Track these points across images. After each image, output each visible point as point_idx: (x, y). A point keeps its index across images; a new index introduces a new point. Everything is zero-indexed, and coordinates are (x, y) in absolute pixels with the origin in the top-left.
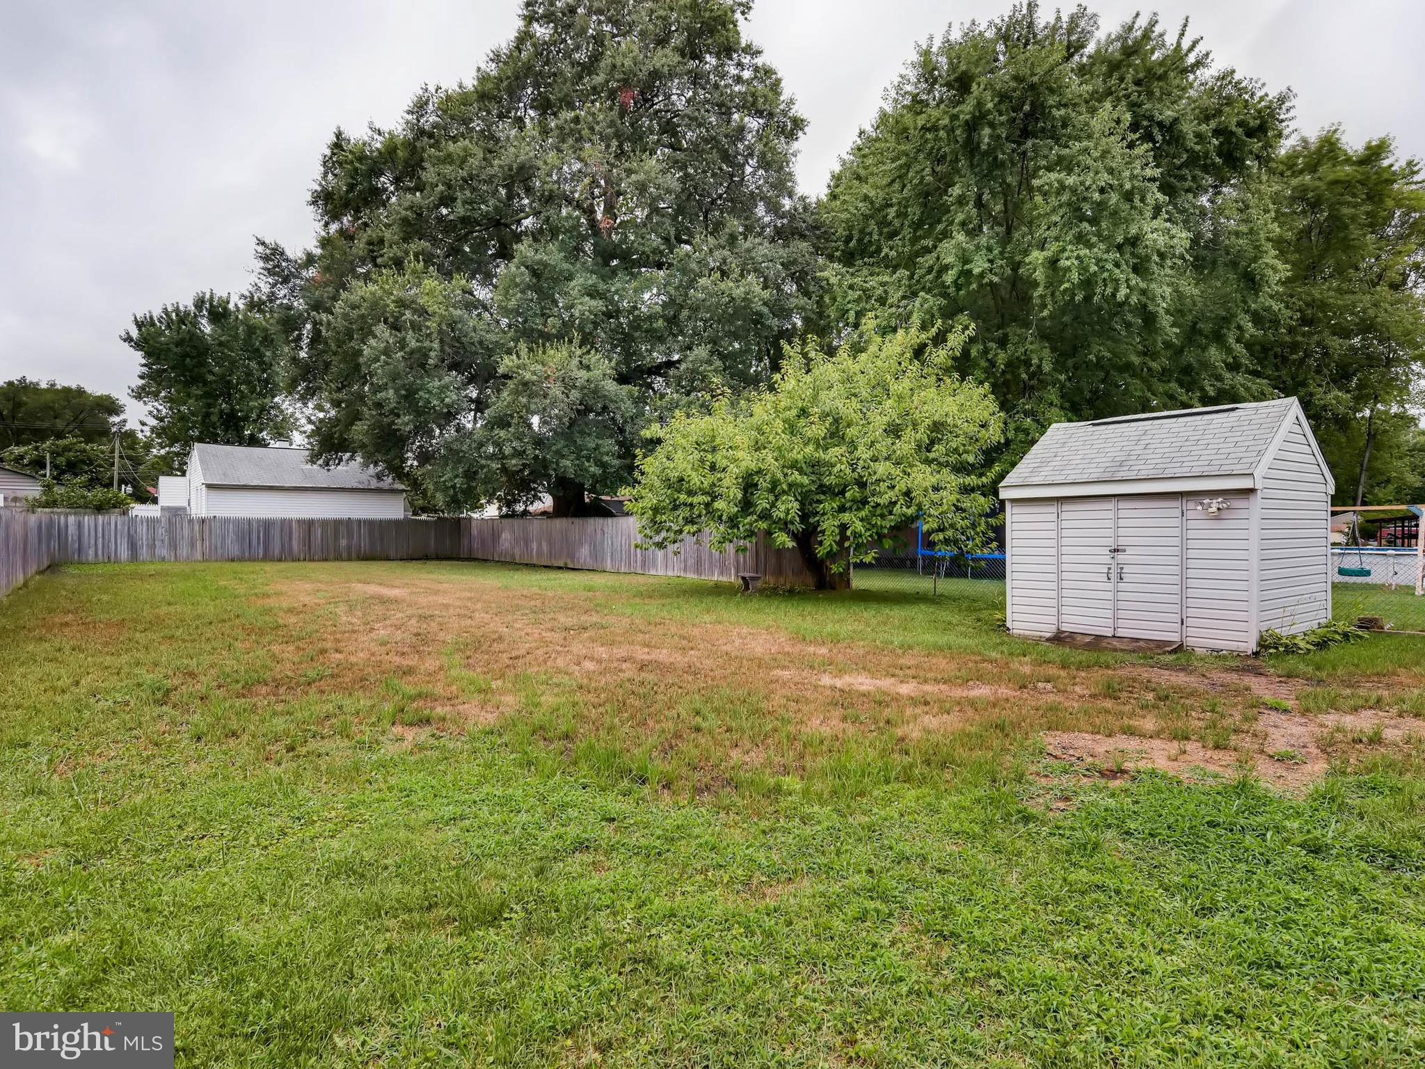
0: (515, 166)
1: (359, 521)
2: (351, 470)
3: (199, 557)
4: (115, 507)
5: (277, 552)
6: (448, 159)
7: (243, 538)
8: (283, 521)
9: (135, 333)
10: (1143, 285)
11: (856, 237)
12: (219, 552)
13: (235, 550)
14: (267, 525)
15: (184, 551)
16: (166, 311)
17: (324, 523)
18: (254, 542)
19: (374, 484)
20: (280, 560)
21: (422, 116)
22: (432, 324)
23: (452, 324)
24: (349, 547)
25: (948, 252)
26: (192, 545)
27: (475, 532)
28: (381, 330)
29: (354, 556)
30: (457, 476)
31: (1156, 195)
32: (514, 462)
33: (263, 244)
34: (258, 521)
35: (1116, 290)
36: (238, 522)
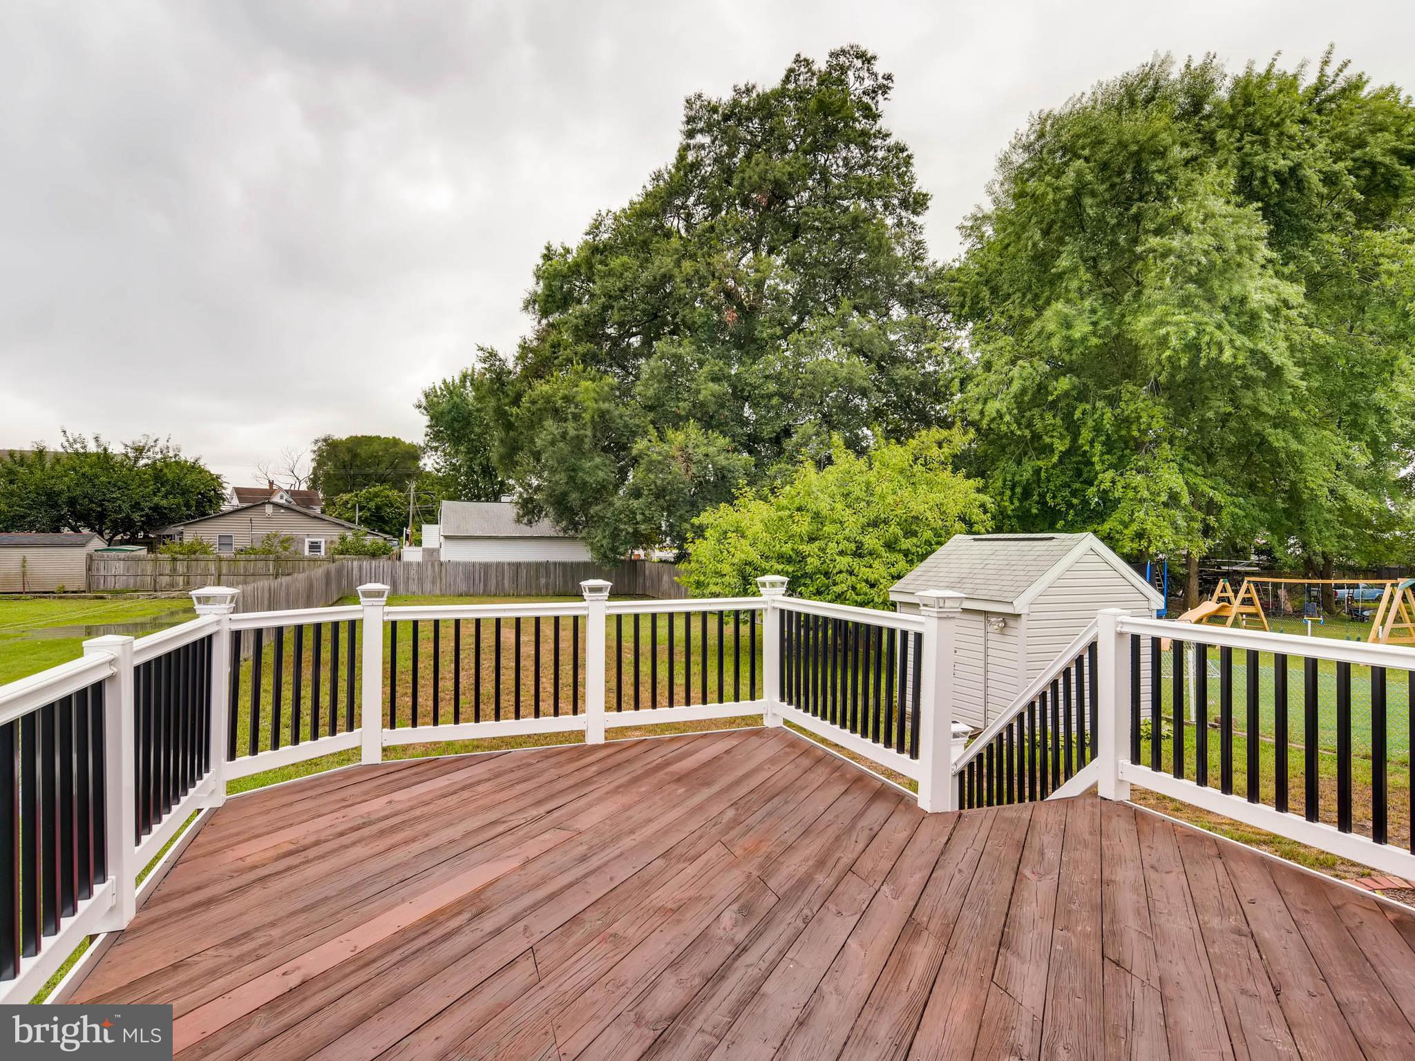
0: (658, 277)
1: (555, 563)
2: (545, 526)
3: (438, 592)
4: (384, 554)
5: (493, 589)
6: (610, 273)
7: (469, 578)
8: (498, 564)
9: (424, 403)
10: (1250, 345)
11: (968, 303)
12: (452, 588)
13: (463, 587)
14: (486, 567)
15: (428, 586)
16: (445, 382)
17: (528, 565)
18: (477, 581)
19: (561, 534)
20: (495, 595)
21: (597, 235)
22: (587, 416)
23: (603, 414)
24: (547, 585)
25: (1050, 320)
26: (433, 583)
27: (647, 572)
28: (549, 423)
29: (551, 592)
30: (604, 537)
31: (1264, 251)
32: (643, 527)
33: (482, 349)
34: (480, 564)
35: (1221, 351)
36: (465, 565)
